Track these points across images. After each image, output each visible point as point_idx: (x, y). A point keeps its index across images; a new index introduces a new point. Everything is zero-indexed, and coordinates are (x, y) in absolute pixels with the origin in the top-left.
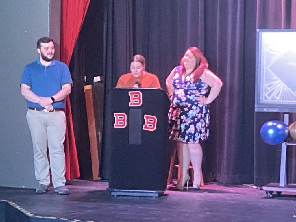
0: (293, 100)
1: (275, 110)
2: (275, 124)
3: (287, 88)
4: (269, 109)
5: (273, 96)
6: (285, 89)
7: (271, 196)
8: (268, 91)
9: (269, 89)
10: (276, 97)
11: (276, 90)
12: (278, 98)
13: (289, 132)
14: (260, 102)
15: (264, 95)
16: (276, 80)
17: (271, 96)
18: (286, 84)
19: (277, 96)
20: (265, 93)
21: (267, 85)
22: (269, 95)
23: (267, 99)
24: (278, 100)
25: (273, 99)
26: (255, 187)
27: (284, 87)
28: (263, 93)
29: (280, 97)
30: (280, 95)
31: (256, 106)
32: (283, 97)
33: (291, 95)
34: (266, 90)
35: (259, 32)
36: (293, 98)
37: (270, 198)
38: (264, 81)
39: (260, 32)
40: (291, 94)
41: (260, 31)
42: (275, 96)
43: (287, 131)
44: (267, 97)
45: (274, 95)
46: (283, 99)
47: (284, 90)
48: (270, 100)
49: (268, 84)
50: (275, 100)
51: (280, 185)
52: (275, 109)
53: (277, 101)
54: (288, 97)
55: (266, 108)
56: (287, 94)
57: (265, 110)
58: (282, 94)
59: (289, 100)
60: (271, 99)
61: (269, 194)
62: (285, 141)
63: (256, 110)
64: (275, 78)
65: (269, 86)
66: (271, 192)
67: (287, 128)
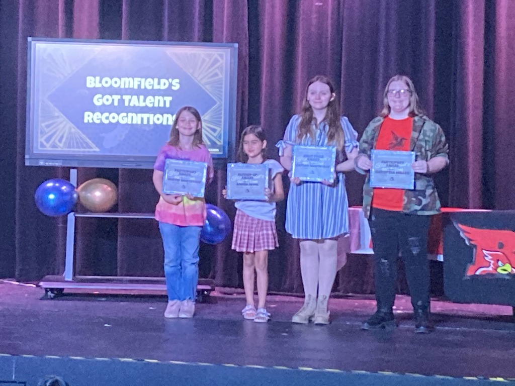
0: (84, 148)
1: (57, 164)
2: (57, 185)
3: (74, 130)
4: (47, 162)
5: (54, 142)
6: (73, 130)
7: (52, 295)
8: (46, 133)
9: (46, 130)
10: (58, 143)
11: (58, 133)
12: (61, 145)
13: (79, 197)
14: (33, 151)
15: (40, 140)
16: (58, 117)
17: (51, 142)
18: (73, 123)
19: (60, 141)
20: (42, 137)
21: (43, 125)
22: (48, 140)
23: (44, 146)
24: (62, 148)
25: (54, 146)
26: (18, 283)
27: (70, 128)
28: (37, 138)
29: (65, 143)
30: (64, 140)
31: (27, 157)
32: (70, 143)
33: (81, 141)
34: (42, 133)
35: (31, 42)
36: (84, 145)
37: (52, 299)
38: (40, 119)
39: (33, 42)
40: (81, 138)
41: (33, 40)
42: (57, 141)
43: (75, 196)
44: (45, 143)
45: (55, 140)
46: (69, 147)
47: (70, 133)
48: (48, 149)
49: (47, 123)
50: (57, 147)
51: (66, 279)
52: (57, 162)
53: (59, 149)
54: (77, 143)
55: (42, 161)
56: (76, 138)
57: (41, 163)
58: (67, 138)
59: (78, 147)
60: (50, 146)
61: (49, 293)
62: (72, 211)
63: (27, 164)
64: (56, 114)
65: (48, 126)
66: (52, 290)
67: (76, 190)
